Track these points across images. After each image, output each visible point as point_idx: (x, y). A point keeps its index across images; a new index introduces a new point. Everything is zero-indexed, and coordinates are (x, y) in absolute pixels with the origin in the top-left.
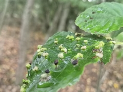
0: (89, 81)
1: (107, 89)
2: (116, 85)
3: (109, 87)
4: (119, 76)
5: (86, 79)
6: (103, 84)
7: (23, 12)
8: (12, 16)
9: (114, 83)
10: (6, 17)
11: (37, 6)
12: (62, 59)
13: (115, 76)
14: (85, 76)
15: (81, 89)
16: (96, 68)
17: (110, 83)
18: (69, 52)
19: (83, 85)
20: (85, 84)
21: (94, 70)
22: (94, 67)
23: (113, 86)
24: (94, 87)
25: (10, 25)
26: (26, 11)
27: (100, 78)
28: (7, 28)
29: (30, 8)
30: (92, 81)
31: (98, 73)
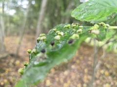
0: (86, 71)
1: (100, 76)
2: (107, 73)
3: (101, 75)
4: (108, 66)
5: (84, 70)
6: (96, 72)
7: (37, 24)
8: (29, 28)
9: (105, 72)
10: (25, 29)
11: (47, 20)
12: (58, 41)
13: (105, 66)
14: (83, 67)
15: (81, 77)
16: (91, 61)
17: (102, 72)
18: (65, 35)
19: (82, 74)
20: (84, 73)
21: (90, 63)
22: (89, 61)
23: (104, 74)
24: (90, 75)
25: (29, 34)
26: (39, 23)
27: (94, 67)
28: (27, 36)
29: (41, 21)
30: (89, 71)
31: (92, 65)
